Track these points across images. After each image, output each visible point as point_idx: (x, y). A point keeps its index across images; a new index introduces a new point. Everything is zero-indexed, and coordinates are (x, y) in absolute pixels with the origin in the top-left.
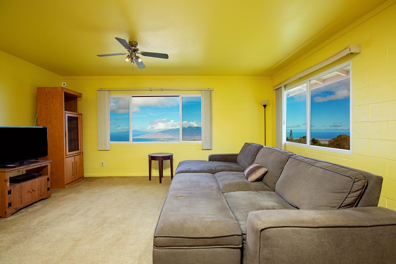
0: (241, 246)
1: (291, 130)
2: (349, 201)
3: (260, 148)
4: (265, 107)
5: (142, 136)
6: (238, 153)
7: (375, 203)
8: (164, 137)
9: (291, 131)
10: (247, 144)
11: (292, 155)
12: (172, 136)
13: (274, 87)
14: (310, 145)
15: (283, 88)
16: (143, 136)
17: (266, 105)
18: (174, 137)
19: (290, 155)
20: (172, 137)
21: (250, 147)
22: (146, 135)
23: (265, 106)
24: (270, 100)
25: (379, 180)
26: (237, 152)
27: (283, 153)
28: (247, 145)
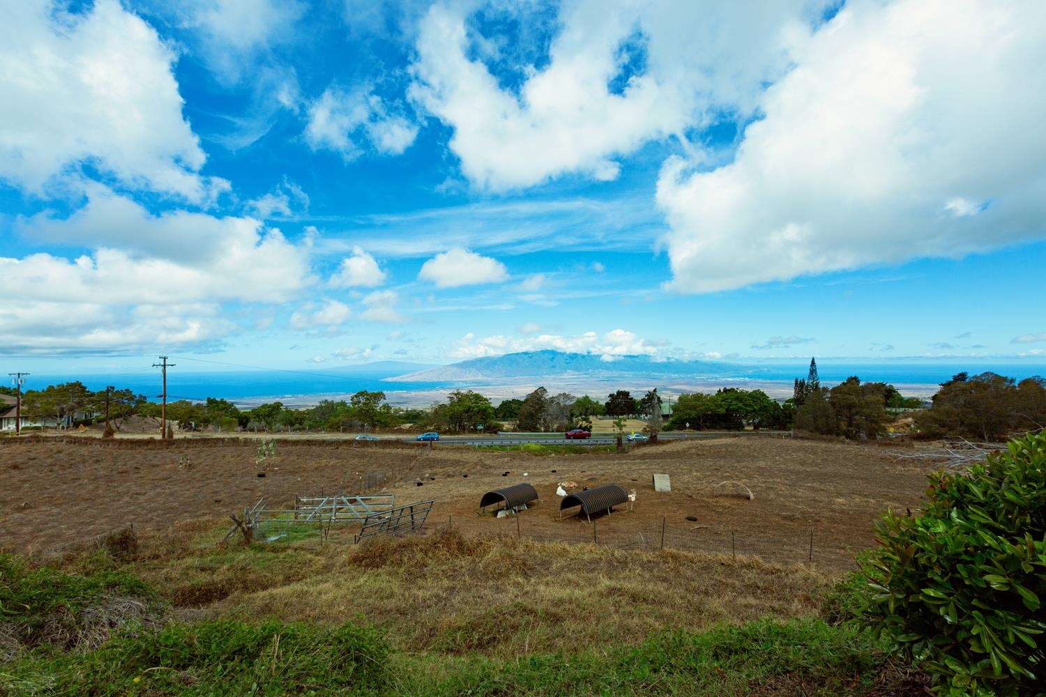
1: (813, 359)
5: (407, 375)
8: (466, 379)
9: (813, 363)
12: (486, 376)
16: (410, 375)
18: (490, 379)
20: (485, 378)
22: (418, 373)
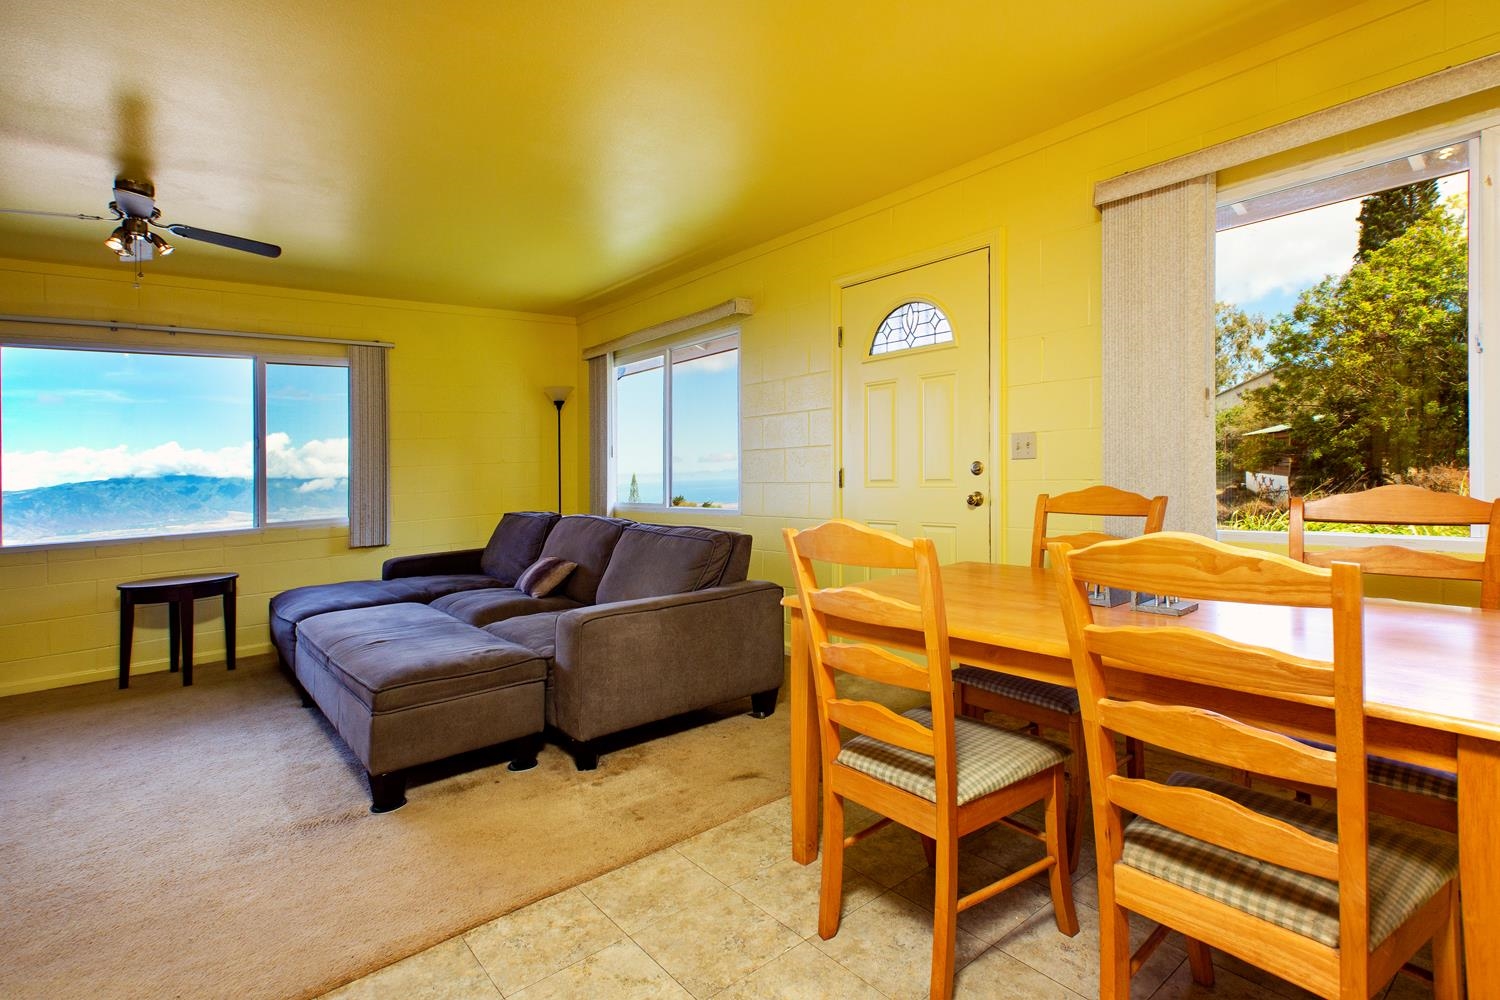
0: (545, 677)
2: (708, 577)
3: (553, 521)
4: (559, 408)
6: (484, 546)
7: (742, 577)
10: (511, 517)
11: (629, 525)
13: (586, 351)
14: (670, 506)
15: (609, 359)
17: (563, 402)
19: (624, 525)
21: (524, 521)
23: (559, 404)
24: (572, 388)
25: (748, 539)
26: (482, 544)
27: (609, 523)
28: (510, 520)
